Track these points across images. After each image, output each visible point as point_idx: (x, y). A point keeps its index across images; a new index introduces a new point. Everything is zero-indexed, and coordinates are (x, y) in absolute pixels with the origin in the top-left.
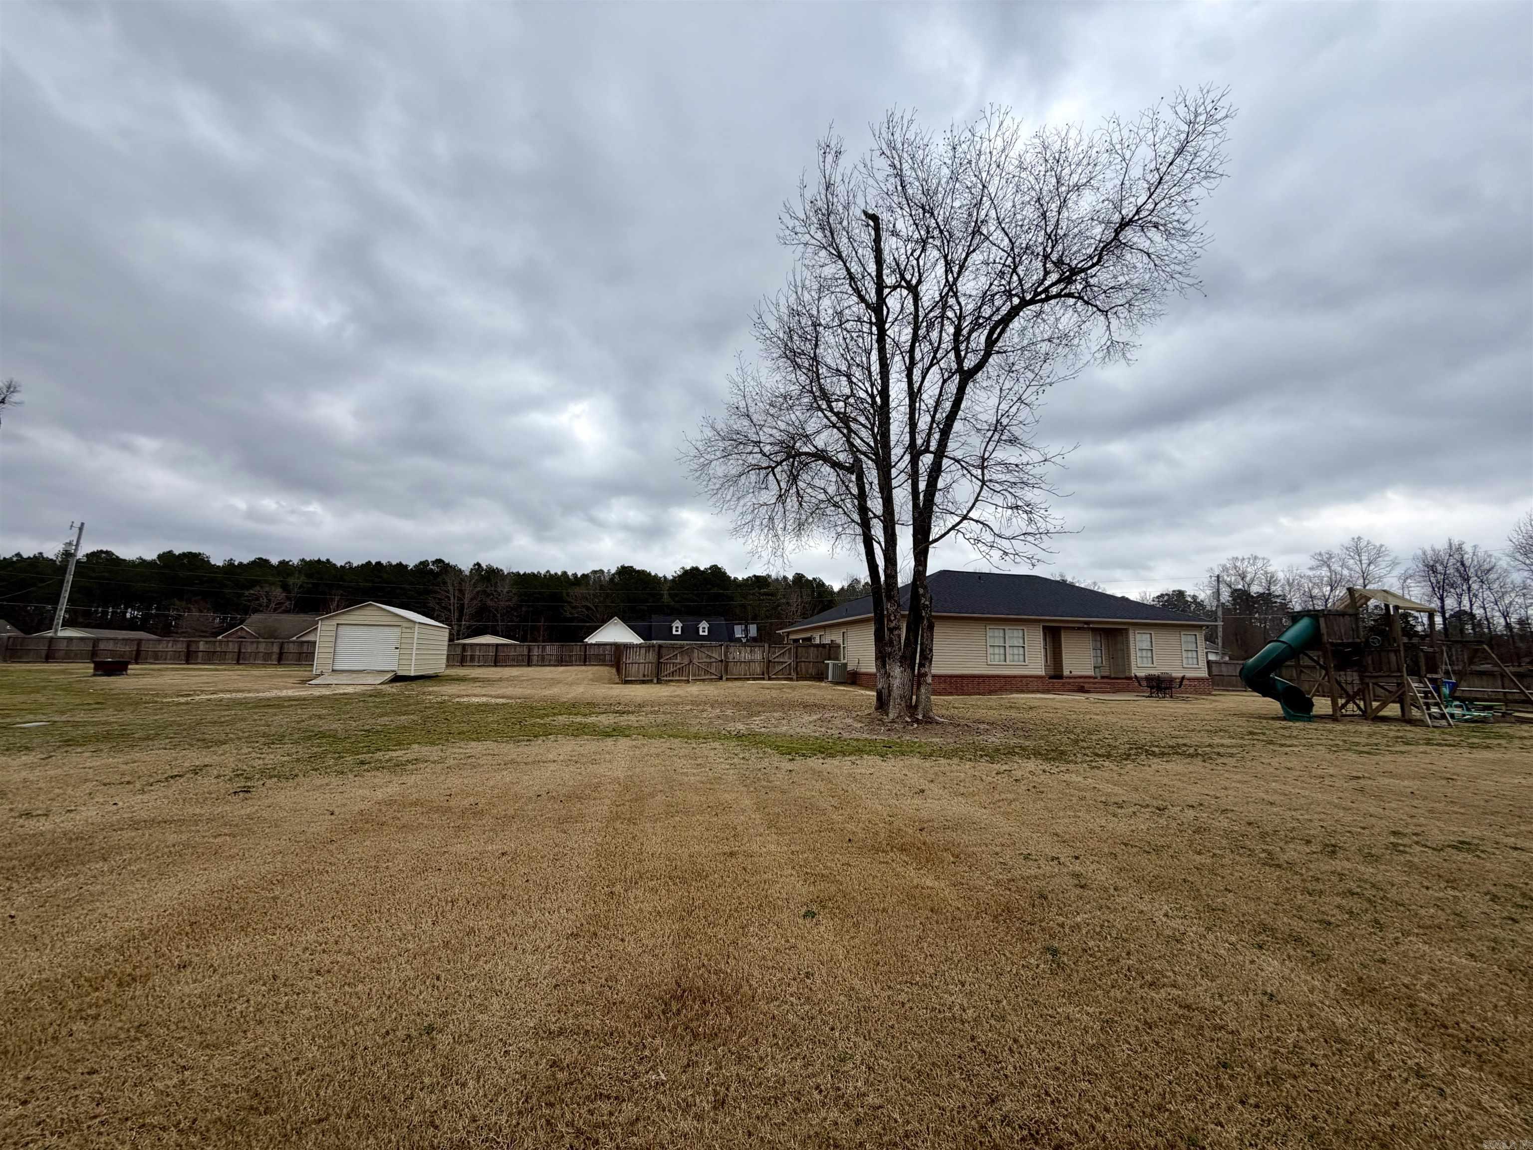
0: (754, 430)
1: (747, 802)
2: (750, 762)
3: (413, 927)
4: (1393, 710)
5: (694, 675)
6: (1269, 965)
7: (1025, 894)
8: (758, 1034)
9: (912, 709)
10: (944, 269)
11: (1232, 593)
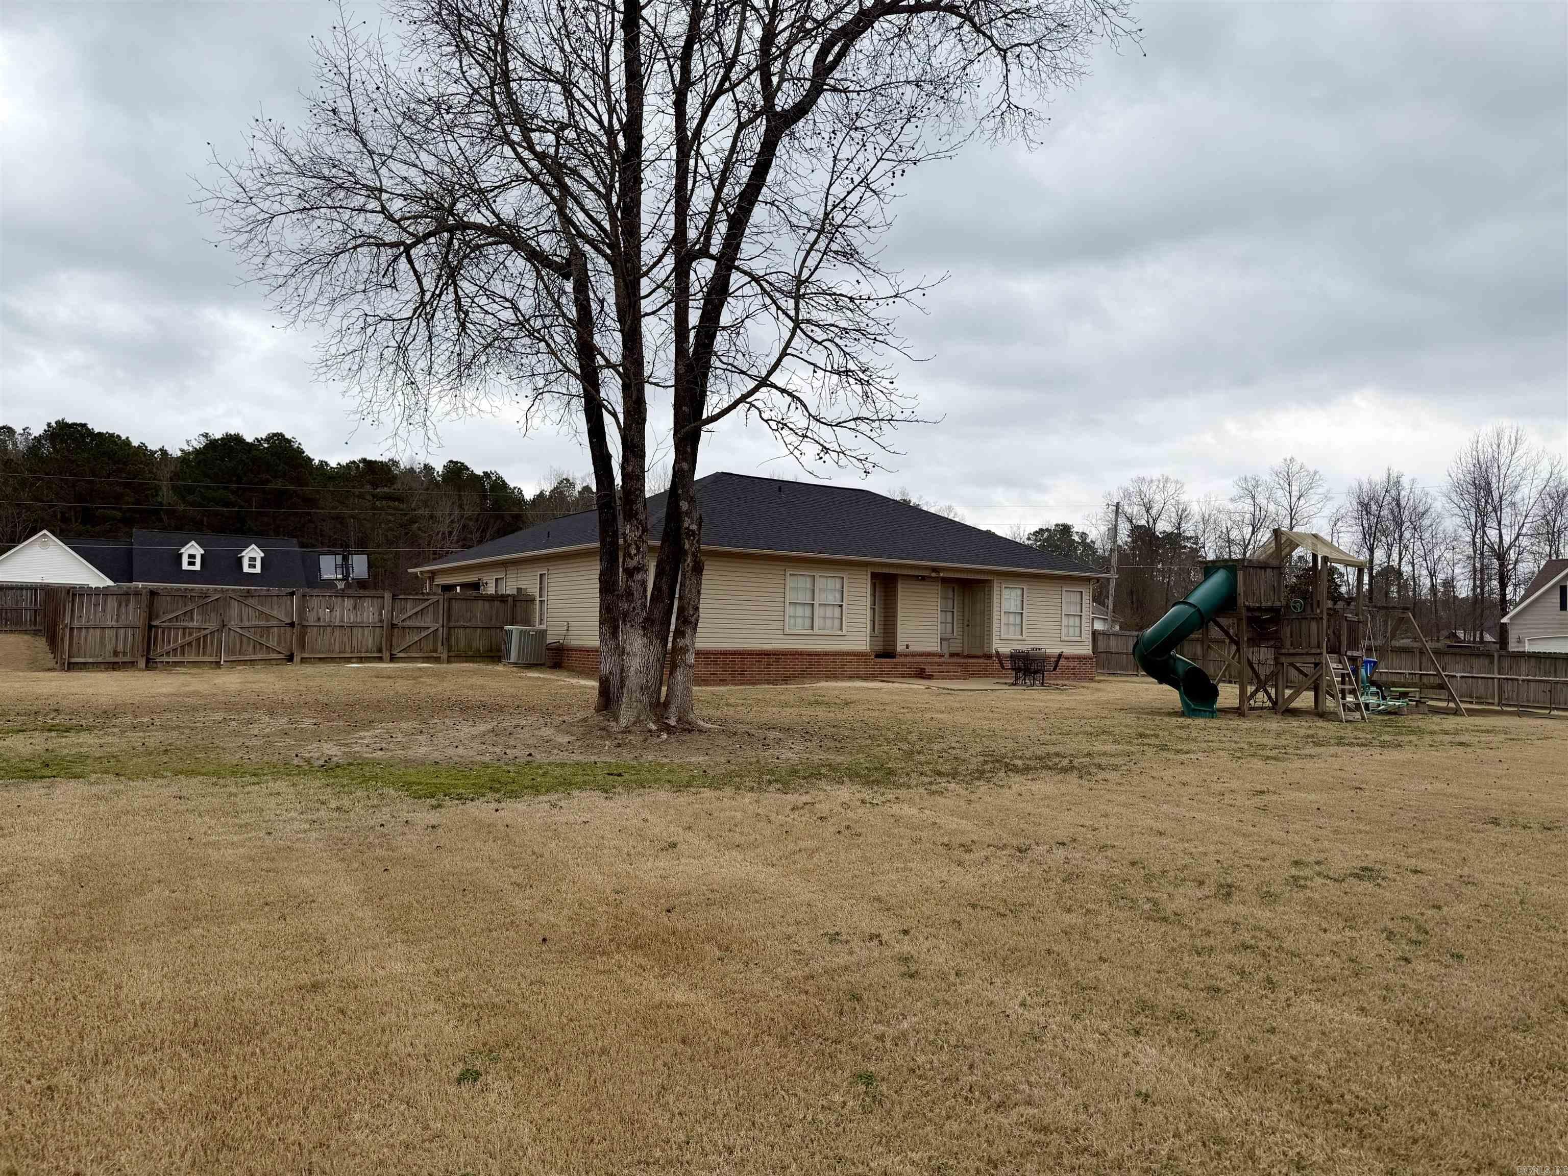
0: (369, 162)
1: (346, 889)
2: (352, 815)
4: (1306, 700)
5: (231, 652)
6: (1145, 1055)
7: (829, 997)
9: (659, 708)
11: (1132, 530)
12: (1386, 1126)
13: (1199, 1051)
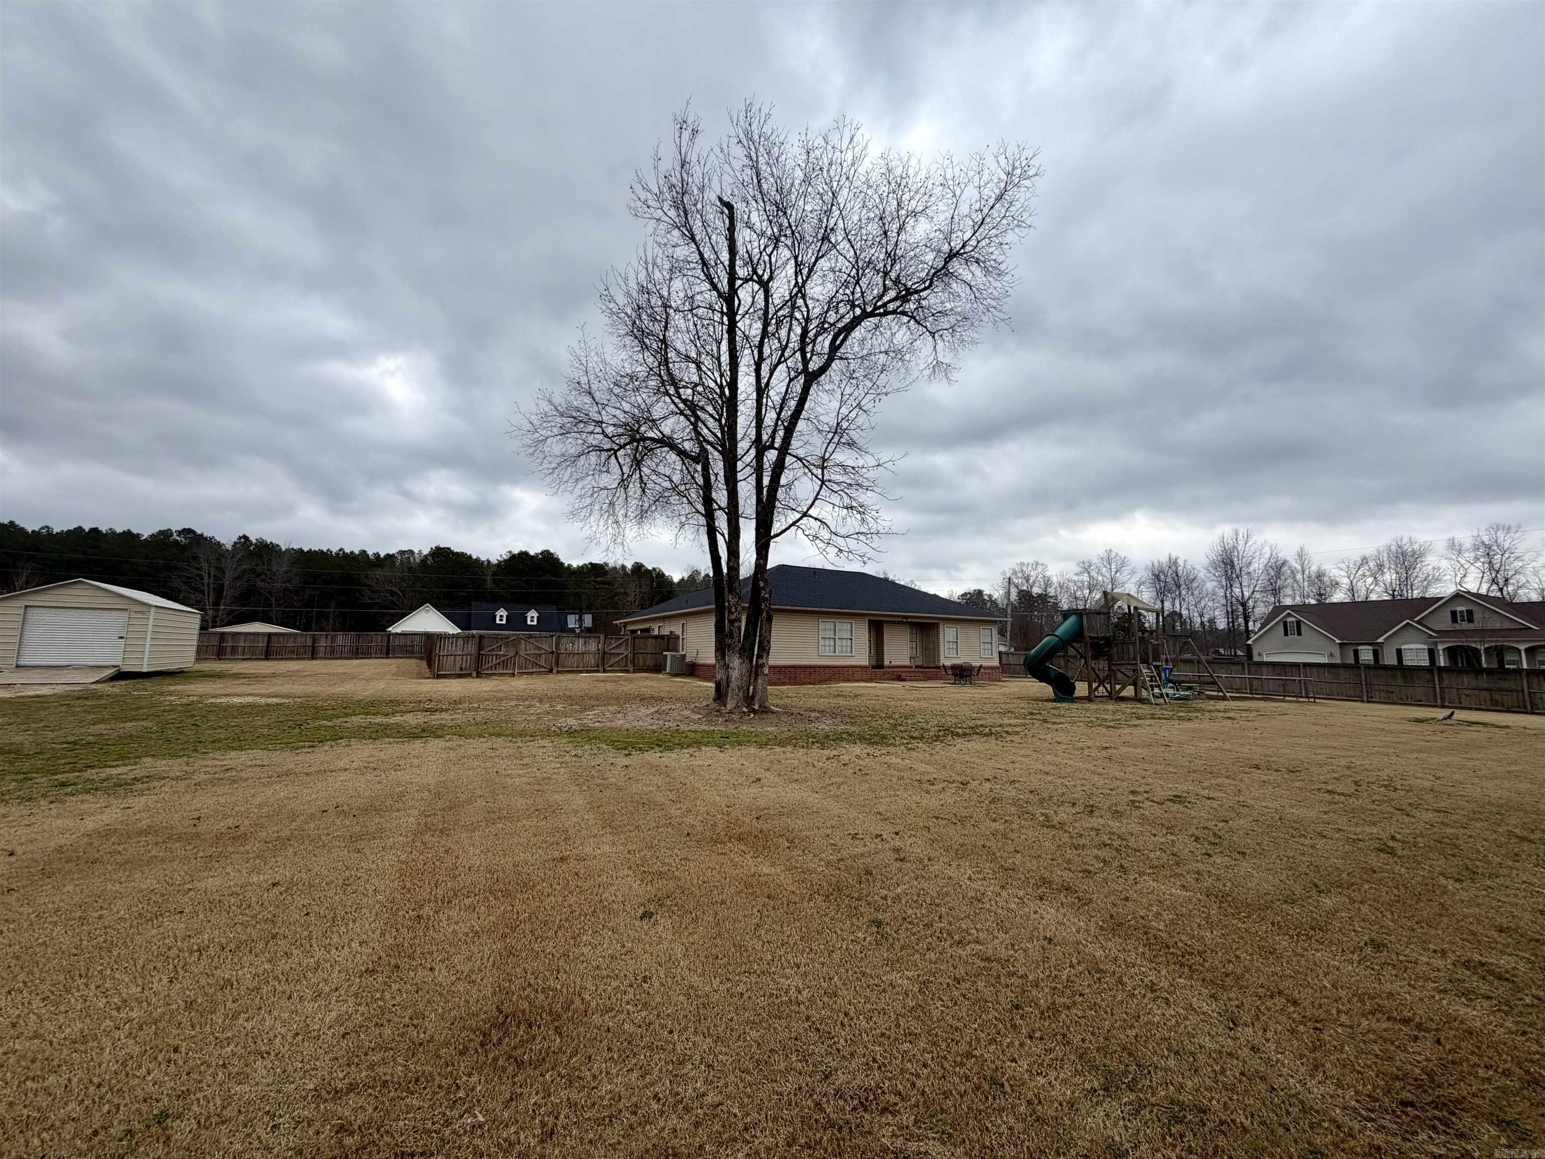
0: (596, 408)
1: (579, 801)
2: (583, 759)
3: (139, 989)
4: (1129, 691)
5: (520, 668)
6: (1048, 913)
7: (853, 872)
8: (591, 1051)
9: (749, 699)
10: (794, 269)
11: (1019, 593)
12: (1207, 965)
13: (1081, 911)
